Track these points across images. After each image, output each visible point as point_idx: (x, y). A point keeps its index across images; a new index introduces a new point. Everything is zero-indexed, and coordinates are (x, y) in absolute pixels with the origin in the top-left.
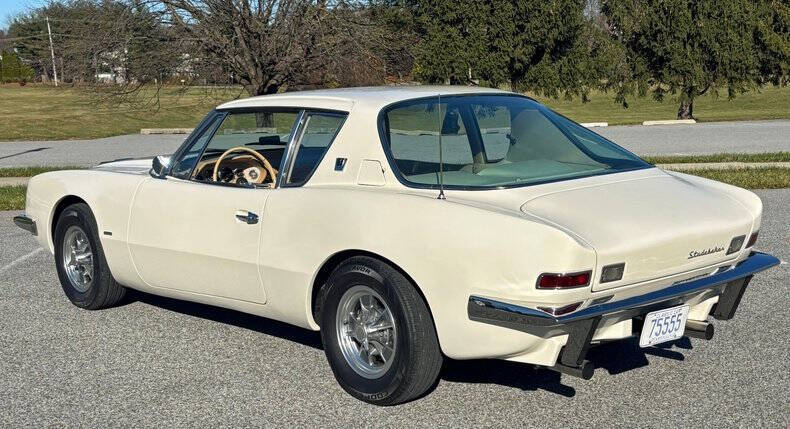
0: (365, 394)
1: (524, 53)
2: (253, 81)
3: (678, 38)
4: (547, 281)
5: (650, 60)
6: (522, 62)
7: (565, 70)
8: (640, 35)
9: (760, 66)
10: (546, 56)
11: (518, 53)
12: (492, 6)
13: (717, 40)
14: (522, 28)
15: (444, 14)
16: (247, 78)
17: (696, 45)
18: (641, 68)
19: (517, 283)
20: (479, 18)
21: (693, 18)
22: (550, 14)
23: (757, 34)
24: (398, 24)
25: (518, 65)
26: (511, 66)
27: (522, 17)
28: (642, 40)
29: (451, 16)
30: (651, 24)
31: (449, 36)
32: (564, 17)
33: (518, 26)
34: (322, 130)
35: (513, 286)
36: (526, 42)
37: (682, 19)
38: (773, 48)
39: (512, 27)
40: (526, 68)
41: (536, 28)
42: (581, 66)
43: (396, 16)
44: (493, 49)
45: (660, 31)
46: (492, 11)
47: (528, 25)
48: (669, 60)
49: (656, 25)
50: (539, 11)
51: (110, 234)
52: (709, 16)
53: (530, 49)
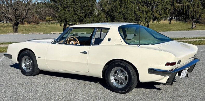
0: (119, 91)
1: (83, 15)
2: (13, 21)
3: (117, 12)
4: (168, 64)
5: (111, 17)
6: (82, 17)
7: (92, 19)
8: (109, 12)
9: (135, 19)
10: (87, 16)
11: (81, 15)
12: (75, 4)
13: (126, 13)
14: (82, 9)
15: (63, 5)
16: (11, 20)
17: (121, 14)
18: (109, 19)
19: (161, 65)
20: (72, 6)
21: (121, 8)
22: (89, 6)
23: (135, 12)
24: (52, 7)
25: (81, 18)
26: (80, 18)
27: (82, 7)
28: (109, 13)
29: (65, 6)
30: (111, 9)
31: (65, 11)
32: (91, 7)
33: (81, 9)
34: (33, 33)
35: (160, 66)
36: (83, 13)
37: (118, 8)
38: (138, 15)
39: (80, 9)
40: (83, 19)
41: (86, 9)
42: (96, 18)
43: (51, 5)
44: (76, 14)
45: (113, 11)
46: (75, 5)
47: (84, 9)
48: (115, 18)
49: (112, 9)
50: (86, 5)
51: (40, 57)
52: (124, 7)
53: (84, 14)
